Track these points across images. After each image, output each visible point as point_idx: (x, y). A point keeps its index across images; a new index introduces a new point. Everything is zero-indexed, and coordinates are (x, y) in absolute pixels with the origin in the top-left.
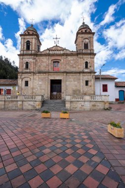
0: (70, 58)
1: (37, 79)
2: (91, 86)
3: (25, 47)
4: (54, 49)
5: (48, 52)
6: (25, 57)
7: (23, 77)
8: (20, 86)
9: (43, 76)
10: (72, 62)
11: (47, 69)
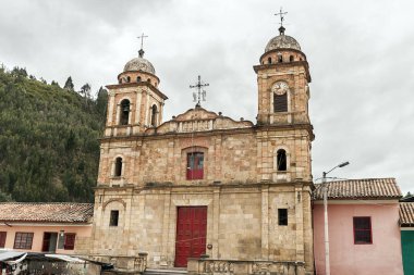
0: (232, 141)
1: (142, 204)
2: (294, 227)
3: (118, 117)
4: (189, 118)
5: (173, 127)
6: (115, 145)
7: (107, 198)
8: (98, 224)
9: (157, 197)
10: (238, 152)
11: (169, 176)
